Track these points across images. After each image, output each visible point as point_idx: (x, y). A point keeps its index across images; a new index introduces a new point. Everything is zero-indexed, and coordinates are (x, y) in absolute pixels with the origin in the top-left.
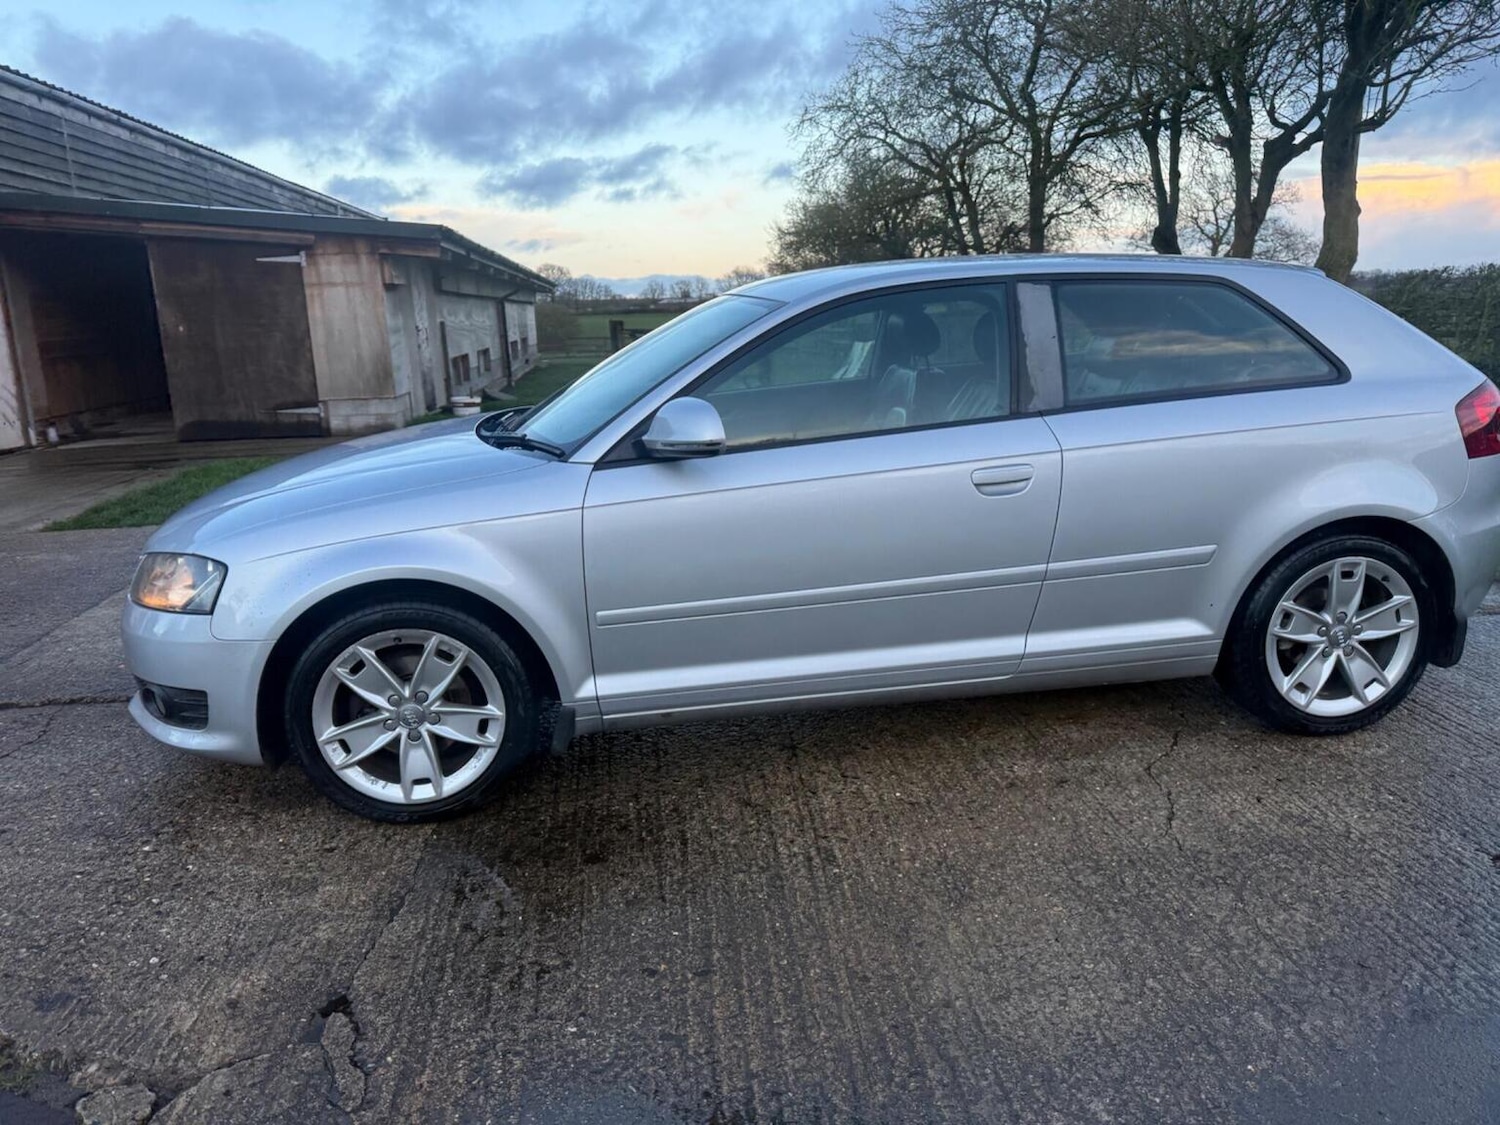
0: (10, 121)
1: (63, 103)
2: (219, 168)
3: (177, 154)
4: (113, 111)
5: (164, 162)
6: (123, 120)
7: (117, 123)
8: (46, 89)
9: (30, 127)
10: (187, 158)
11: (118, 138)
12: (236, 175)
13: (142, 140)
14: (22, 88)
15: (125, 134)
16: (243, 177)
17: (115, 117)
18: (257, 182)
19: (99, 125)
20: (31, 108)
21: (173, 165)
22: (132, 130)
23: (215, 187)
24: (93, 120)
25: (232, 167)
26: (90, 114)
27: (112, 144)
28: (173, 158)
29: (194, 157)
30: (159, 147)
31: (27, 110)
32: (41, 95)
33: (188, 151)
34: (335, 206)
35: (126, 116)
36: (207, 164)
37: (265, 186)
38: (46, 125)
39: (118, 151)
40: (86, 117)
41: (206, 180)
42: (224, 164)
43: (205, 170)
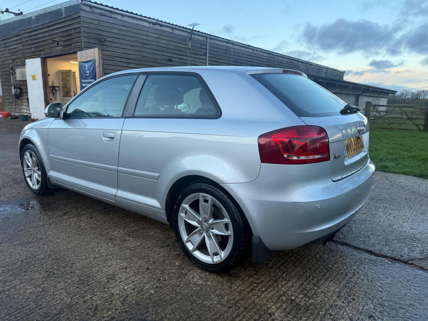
0: (217, 49)
1: (233, 44)
2: (280, 58)
3: (266, 55)
4: (247, 45)
5: (262, 57)
6: (249, 47)
7: (248, 48)
8: (227, 41)
9: (222, 50)
10: (269, 56)
11: (248, 52)
12: (286, 60)
13: (255, 52)
14: (222, 41)
15: (250, 51)
16: (289, 60)
17: (247, 46)
18: (294, 62)
19: (242, 49)
20: (224, 46)
21: (265, 58)
22: (253, 50)
23: (278, 63)
24: (241, 47)
25: (285, 58)
26: (240, 46)
27: (246, 53)
28: (265, 56)
29: (272, 56)
30: (261, 53)
31: (222, 46)
32: (227, 43)
33: (271, 54)
34: (323, 68)
35: (251, 46)
36: (276, 57)
37: (296, 62)
38: (227, 49)
39: (248, 55)
40: (239, 47)
41: (275, 61)
42: (282, 57)
43: (275, 59)
